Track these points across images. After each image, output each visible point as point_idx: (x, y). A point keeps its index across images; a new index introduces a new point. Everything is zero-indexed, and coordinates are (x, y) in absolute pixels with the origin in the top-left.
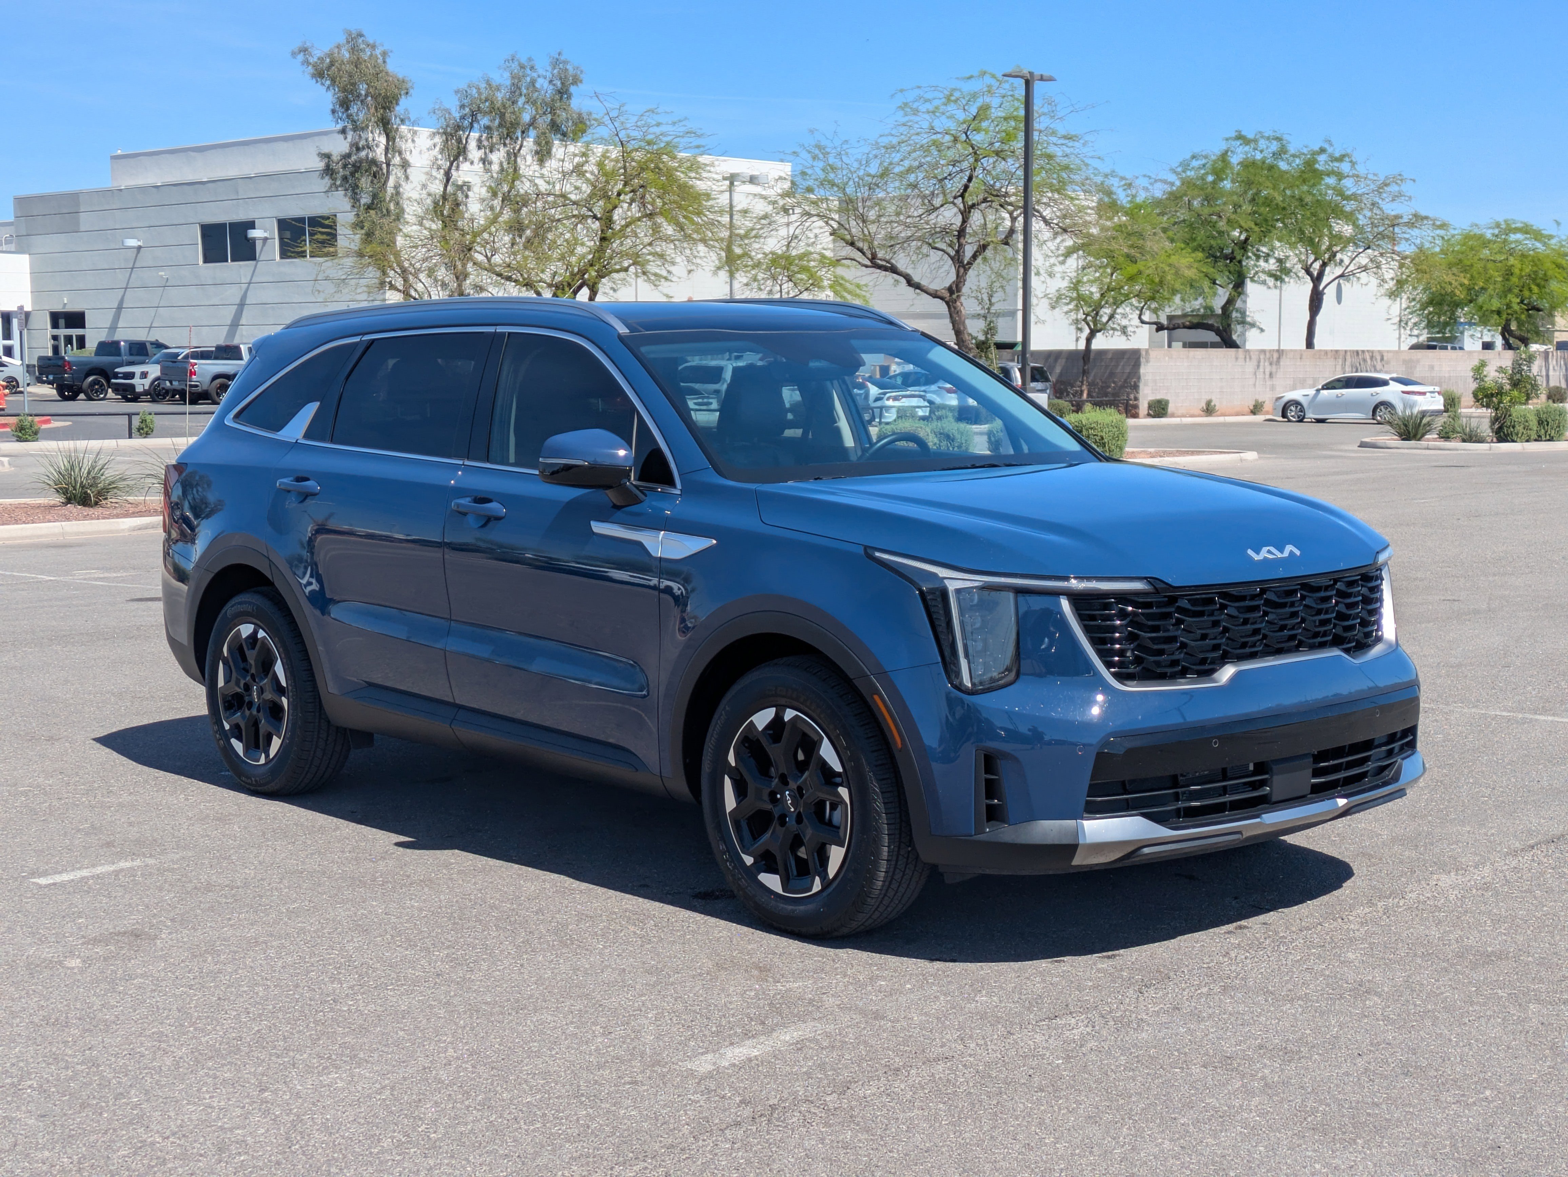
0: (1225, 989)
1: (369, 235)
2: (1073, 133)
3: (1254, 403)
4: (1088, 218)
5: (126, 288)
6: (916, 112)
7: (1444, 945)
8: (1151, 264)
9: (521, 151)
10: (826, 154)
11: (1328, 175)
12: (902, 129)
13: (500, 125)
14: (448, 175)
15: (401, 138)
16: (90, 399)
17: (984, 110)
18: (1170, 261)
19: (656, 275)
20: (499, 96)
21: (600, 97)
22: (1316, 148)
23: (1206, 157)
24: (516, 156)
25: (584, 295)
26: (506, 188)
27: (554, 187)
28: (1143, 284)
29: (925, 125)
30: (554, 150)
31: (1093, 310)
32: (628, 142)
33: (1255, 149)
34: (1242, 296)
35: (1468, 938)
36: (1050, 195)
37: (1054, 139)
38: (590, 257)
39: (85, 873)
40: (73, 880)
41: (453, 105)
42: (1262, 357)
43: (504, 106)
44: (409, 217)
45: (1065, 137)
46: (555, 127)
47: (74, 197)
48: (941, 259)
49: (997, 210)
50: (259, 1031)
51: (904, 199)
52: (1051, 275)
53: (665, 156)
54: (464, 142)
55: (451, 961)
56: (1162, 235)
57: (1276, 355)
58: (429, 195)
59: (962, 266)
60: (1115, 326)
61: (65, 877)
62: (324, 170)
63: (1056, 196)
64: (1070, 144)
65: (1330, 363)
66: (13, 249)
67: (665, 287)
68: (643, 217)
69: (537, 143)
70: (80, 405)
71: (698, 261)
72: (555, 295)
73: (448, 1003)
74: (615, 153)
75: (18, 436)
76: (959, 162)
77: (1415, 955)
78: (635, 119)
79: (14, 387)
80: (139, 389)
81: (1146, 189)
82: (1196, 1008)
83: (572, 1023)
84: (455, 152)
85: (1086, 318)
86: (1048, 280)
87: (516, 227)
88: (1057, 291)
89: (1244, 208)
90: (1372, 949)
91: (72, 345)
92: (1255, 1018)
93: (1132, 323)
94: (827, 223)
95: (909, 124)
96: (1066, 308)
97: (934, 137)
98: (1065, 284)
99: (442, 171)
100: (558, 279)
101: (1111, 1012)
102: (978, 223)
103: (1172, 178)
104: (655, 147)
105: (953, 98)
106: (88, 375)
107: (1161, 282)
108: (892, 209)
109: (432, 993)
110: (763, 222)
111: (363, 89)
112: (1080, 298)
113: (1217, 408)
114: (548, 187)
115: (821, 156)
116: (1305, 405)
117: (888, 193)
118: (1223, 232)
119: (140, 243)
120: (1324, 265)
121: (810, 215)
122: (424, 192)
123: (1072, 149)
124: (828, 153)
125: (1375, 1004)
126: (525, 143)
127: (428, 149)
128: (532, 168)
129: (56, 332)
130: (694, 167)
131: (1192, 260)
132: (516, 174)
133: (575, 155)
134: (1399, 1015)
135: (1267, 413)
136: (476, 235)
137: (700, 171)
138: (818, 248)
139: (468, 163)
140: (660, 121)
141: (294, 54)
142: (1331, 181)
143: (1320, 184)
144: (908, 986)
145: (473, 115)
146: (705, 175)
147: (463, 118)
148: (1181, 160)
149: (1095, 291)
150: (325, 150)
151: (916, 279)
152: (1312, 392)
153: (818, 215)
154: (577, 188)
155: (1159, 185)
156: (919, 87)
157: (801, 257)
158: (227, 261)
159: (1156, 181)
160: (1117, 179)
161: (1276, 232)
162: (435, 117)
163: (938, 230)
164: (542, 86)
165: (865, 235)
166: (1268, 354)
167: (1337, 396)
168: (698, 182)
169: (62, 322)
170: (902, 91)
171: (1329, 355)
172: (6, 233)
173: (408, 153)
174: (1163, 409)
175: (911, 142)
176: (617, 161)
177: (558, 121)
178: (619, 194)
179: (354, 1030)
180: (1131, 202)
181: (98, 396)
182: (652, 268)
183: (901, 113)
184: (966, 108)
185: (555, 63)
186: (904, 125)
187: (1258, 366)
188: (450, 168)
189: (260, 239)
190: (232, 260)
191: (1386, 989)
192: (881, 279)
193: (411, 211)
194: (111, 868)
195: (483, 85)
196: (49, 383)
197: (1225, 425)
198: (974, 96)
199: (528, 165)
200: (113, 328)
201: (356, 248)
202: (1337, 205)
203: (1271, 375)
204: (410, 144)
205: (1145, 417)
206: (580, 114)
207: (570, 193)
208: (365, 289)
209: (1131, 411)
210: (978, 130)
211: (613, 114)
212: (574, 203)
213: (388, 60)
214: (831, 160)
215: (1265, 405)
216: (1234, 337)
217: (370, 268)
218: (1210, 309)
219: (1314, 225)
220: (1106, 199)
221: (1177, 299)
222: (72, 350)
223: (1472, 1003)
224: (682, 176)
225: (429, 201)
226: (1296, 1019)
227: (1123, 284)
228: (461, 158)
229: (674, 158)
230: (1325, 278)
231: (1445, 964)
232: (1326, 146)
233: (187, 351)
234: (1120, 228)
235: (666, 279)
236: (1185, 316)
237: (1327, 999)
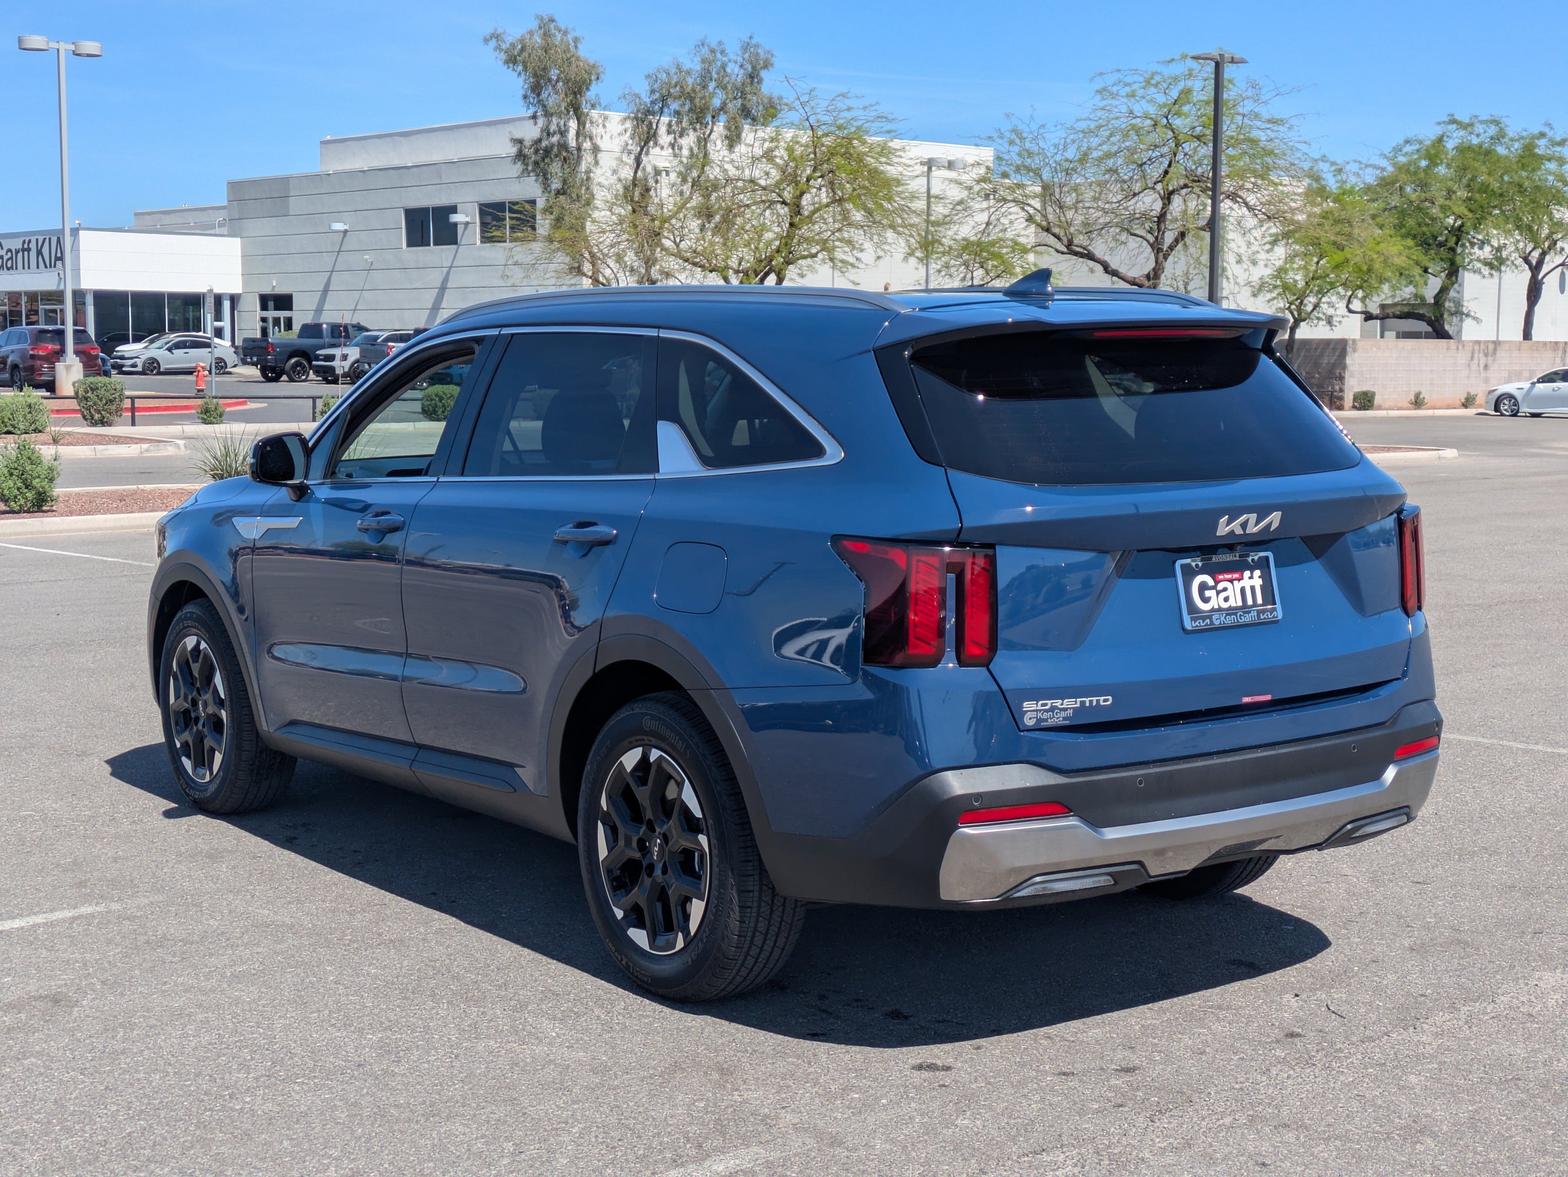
0: (1252, 1119)
1: (559, 220)
2: (1278, 117)
3: (1465, 396)
4: (1293, 205)
5: (332, 272)
6: (1114, 96)
7: (1528, 1068)
8: (1358, 252)
9: (712, 136)
10: (1022, 139)
11: (1549, 160)
12: (1100, 113)
13: (690, 110)
14: (638, 161)
15: (592, 122)
16: (292, 380)
17: (1186, 93)
18: (1378, 248)
19: (842, 261)
20: (690, 81)
21: (791, 81)
22: (1536, 131)
23: (1420, 142)
24: (706, 140)
25: (771, 280)
26: (695, 174)
27: (743, 172)
28: (1349, 272)
29: (1124, 109)
30: (744, 135)
31: (1297, 299)
32: (818, 127)
33: (1471, 133)
34: (1456, 286)
35: (1559, 1060)
36: (1253, 180)
37: (1258, 124)
38: (777, 243)
39: (39, 919)
40: (22, 928)
41: (643, 89)
42: (1477, 347)
43: (694, 91)
44: (598, 203)
45: (1269, 121)
46: (745, 112)
47: (285, 181)
48: (1140, 246)
49: (1199, 196)
50: (129, 1134)
51: (1102, 184)
52: (1254, 263)
53: (856, 141)
54: (654, 127)
55: (381, 1048)
56: (1371, 221)
57: (1491, 347)
58: (620, 180)
59: (1160, 252)
60: (1321, 315)
61: (17, 923)
62: (516, 156)
63: (1260, 182)
64: (1276, 128)
65: (1549, 354)
66: (226, 233)
67: (852, 274)
68: (832, 202)
69: (728, 128)
70: (283, 387)
71: (887, 247)
72: (741, 282)
73: (355, 1104)
74: (805, 137)
75: (203, 419)
76: (1159, 147)
77: (1491, 1082)
78: (826, 103)
79: (222, 367)
80: (339, 371)
81: (1357, 175)
82: (1211, 1145)
83: (483, 1136)
84: (644, 137)
85: (1289, 307)
86: (1251, 268)
87: (705, 213)
88: (1260, 279)
89: (1459, 193)
90: (1440, 1070)
91: (280, 328)
92: (1278, 1163)
93: (1338, 312)
94: (1023, 209)
95: (1108, 108)
96: (1269, 296)
97: (1134, 121)
98: (1268, 271)
99: (633, 157)
100: (744, 265)
101: (1109, 1147)
102: (1179, 209)
103: (1384, 163)
104: (846, 132)
105: (1153, 82)
106: (291, 357)
107: (1369, 270)
108: (1088, 195)
109: (343, 1089)
110: (959, 208)
111: (554, 73)
112: (1286, 287)
113: (1426, 401)
114: (737, 173)
115: (1018, 141)
116: (1519, 399)
117: (1087, 179)
118: (1436, 219)
119: (346, 227)
120: (1544, 254)
121: (1005, 200)
122: (615, 177)
123: (1276, 134)
124: (1025, 138)
125: (1427, 1149)
126: (715, 128)
127: (619, 135)
128: (721, 153)
129: (265, 314)
130: (884, 151)
131: (1402, 248)
132: (706, 160)
133: (764, 140)
134: (1452, 1166)
135: (1480, 406)
136: (665, 221)
137: (890, 156)
138: (1009, 235)
139: (658, 149)
140: (851, 105)
141: (486, 41)
142: (1552, 166)
143: (1539, 169)
144: (884, 1101)
145: (664, 100)
146: (896, 160)
147: (653, 103)
148: (1394, 145)
149: (1299, 278)
150: (518, 136)
151: (1114, 265)
152: (1526, 385)
153: (1014, 201)
154: (767, 174)
155: (1369, 170)
156: (1119, 71)
157: (993, 244)
158: (429, 245)
159: (1367, 166)
160: (1328, 165)
161: (1491, 219)
162: (625, 103)
163: (1137, 216)
164: (733, 70)
165: (1060, 221)
166: (1482, 346)
167: (1554, 390)
168: (889, 168)
169: (271, 304)
170: (1101, 74)
171: (1548, 346)
172: (219, 217)
173: (599, 139)
174: (1369, 401)
175: (1110, 126)
176: (807, 146)
177: (748, 105)
178: (808, 180)
179: (235, 1137)
180: (1340, 188)
181: (300, 377)
182: (839, 255)
183: (1099, 97)
184: (1167, 91)
185: (746, 47)
186: (1103, 109)
187: (1472, 358)
188: (640, 153)
189: (462, 223)
190: (435, 244)
191: (1445, 1127)
192: (1078, 266)
193: (601, 196)
194: (68, 914)
195: (673, 71)
196: (253, 365)
197: (1433, 418)
198: (1176, 79)
199: (717, 149)
200: (319, 310)
201: (546, 234)
202: (1558, 191)
203: (1486, 367)
204: (601, 130)
205: (1350, 410)
206: (770, 99)
207: (760, 178)
208: (553, 274)
209: (1336, 403)
210: (1178, 114)
211: (804, 99)
212: (764, 188)
213: (579, 46)
214: (1028, 145)
215: (1477, 399)
216: (1447, 327)
217: (560, 254)
218: (1423, 298)
219: (1533, 212)
220: (1315, 185)
221: (1386, 287)
222: (280, 331)
223: (1545, 1153)
224: (872, 160)
225: (619, 187)
226: (1326, 1167)
227: (1328, 272)
228: (651, 143)
229: (864, 143)
230: (1544, 266)
231: (1523, 1096)
232: (1546, 130)
233: (386, 334)
234: (1325, 215)
235: (853, 265)
236: (1395, 305)
237: (1370, 1139)
